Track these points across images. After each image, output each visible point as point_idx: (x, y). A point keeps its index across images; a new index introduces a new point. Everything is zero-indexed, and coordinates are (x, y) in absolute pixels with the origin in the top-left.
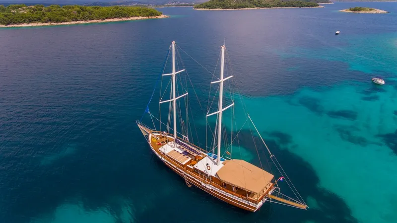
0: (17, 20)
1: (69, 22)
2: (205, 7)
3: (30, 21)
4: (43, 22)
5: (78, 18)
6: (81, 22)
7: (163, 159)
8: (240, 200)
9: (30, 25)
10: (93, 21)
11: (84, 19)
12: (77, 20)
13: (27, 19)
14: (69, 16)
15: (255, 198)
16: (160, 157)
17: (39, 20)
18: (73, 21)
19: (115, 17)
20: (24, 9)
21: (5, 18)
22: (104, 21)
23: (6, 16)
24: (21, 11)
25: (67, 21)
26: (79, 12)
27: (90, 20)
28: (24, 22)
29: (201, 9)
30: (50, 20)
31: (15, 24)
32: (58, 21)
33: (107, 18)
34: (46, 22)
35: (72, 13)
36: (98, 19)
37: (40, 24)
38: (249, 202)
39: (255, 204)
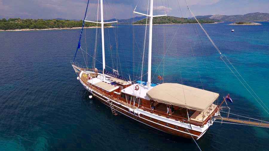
0: (12, 27)
1: (48, 28)
2: (139, 23)
3: (22, 28)
4: (30, 29)
5: (54, 27)
6: (56, 29)
7: (90, 89)
8: (178, 123)
9: (21, 30)
10: (64, 28)
11: (59, 27)
12: (53, 28)
13: (19, 26)
14: (48, 25)
15: (199, 118)
16: (87, 88)
17: (28, 27)
18: (51, 28)
19: (79, 27)
20: (19, 21)
21: (5, 25)
22: (71, 28)
23: (5, 24)
24: (16, 22)
25: (46, 28)
26: (55, 23)
27: (62, 27)
28: (17, 28)
29: (137, 24)
30: (35, 27)
31: (11, 29)
32: (40, 28)
33: (73, 27)
34: (32, 29)
35: (50, 23)
36: (67, 27)
37: (28, 30)
38: (191, 125)
39: (199, 127)
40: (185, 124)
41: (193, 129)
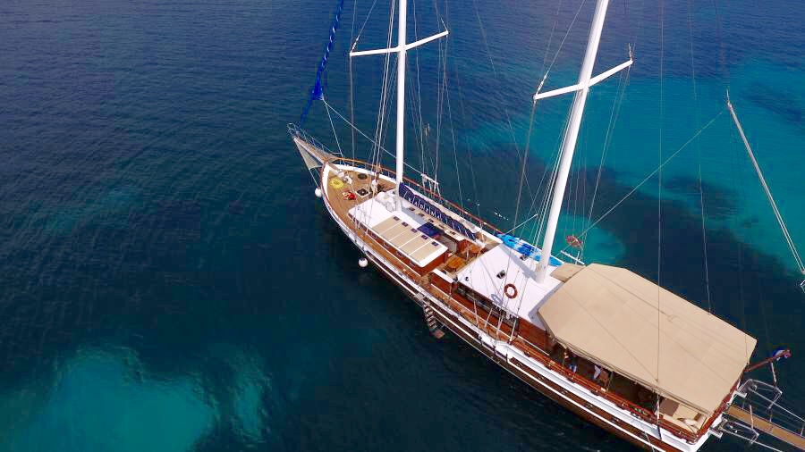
7: (360, 243)
16: (352, 236)
38: (661, 429)
39: (683, 441)
40: (643, 422)
41: (663, 440)
